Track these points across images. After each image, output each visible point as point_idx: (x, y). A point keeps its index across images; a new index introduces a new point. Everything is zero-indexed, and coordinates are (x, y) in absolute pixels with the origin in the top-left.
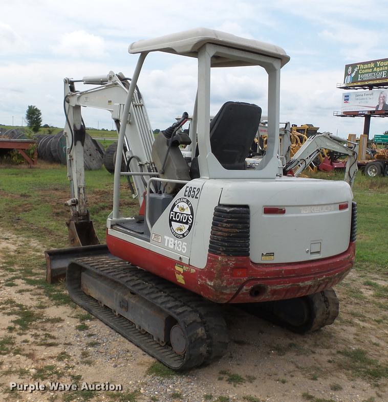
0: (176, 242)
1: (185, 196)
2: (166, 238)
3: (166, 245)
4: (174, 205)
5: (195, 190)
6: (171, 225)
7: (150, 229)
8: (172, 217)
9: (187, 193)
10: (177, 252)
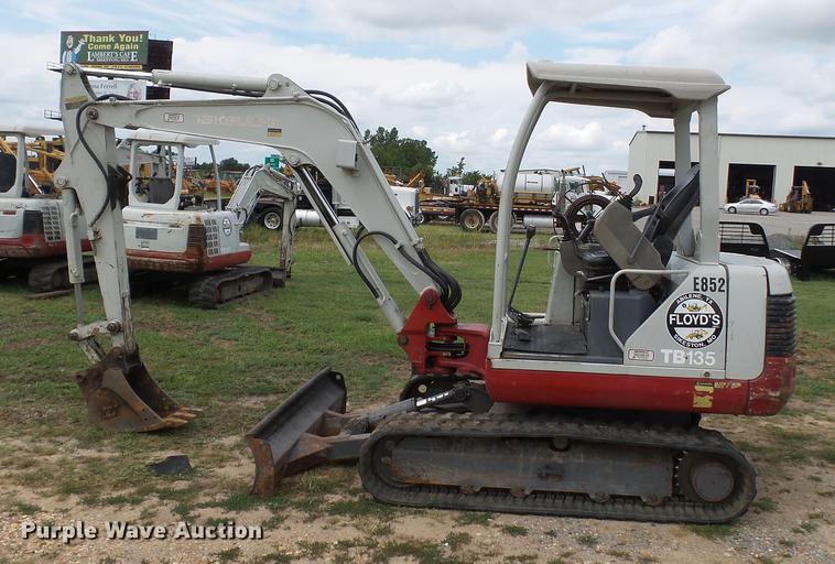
0: (691, 353)
1: (695, 289)
2: (666, 352)
3: (666, 361)
4: (675, 305)
5: (716, 281)
6: (673, 333)
7: (621, 345)
8: (674, 322)
9: (699, 287)
10: (694, 366)
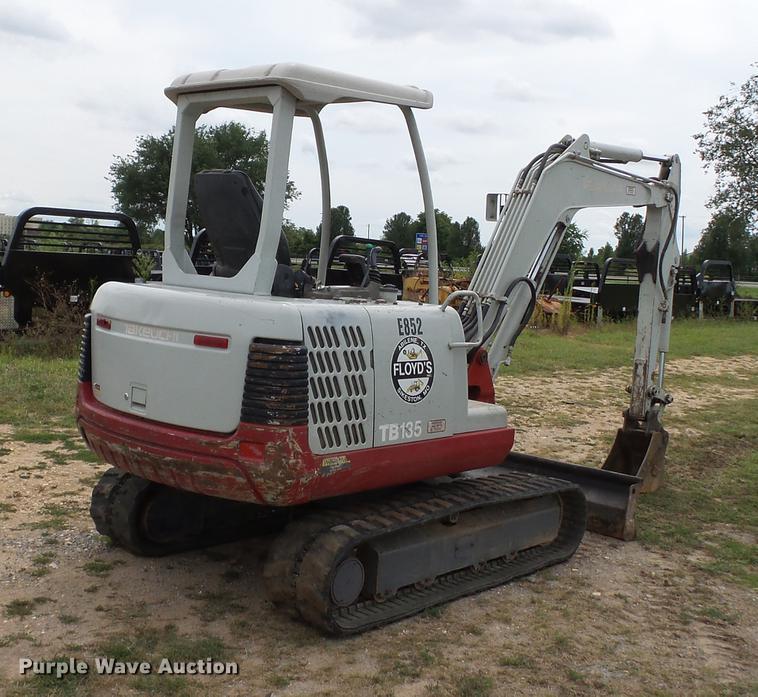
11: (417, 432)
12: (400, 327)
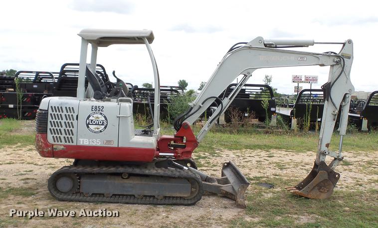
11: (98, 143)
12: (92, 108)
